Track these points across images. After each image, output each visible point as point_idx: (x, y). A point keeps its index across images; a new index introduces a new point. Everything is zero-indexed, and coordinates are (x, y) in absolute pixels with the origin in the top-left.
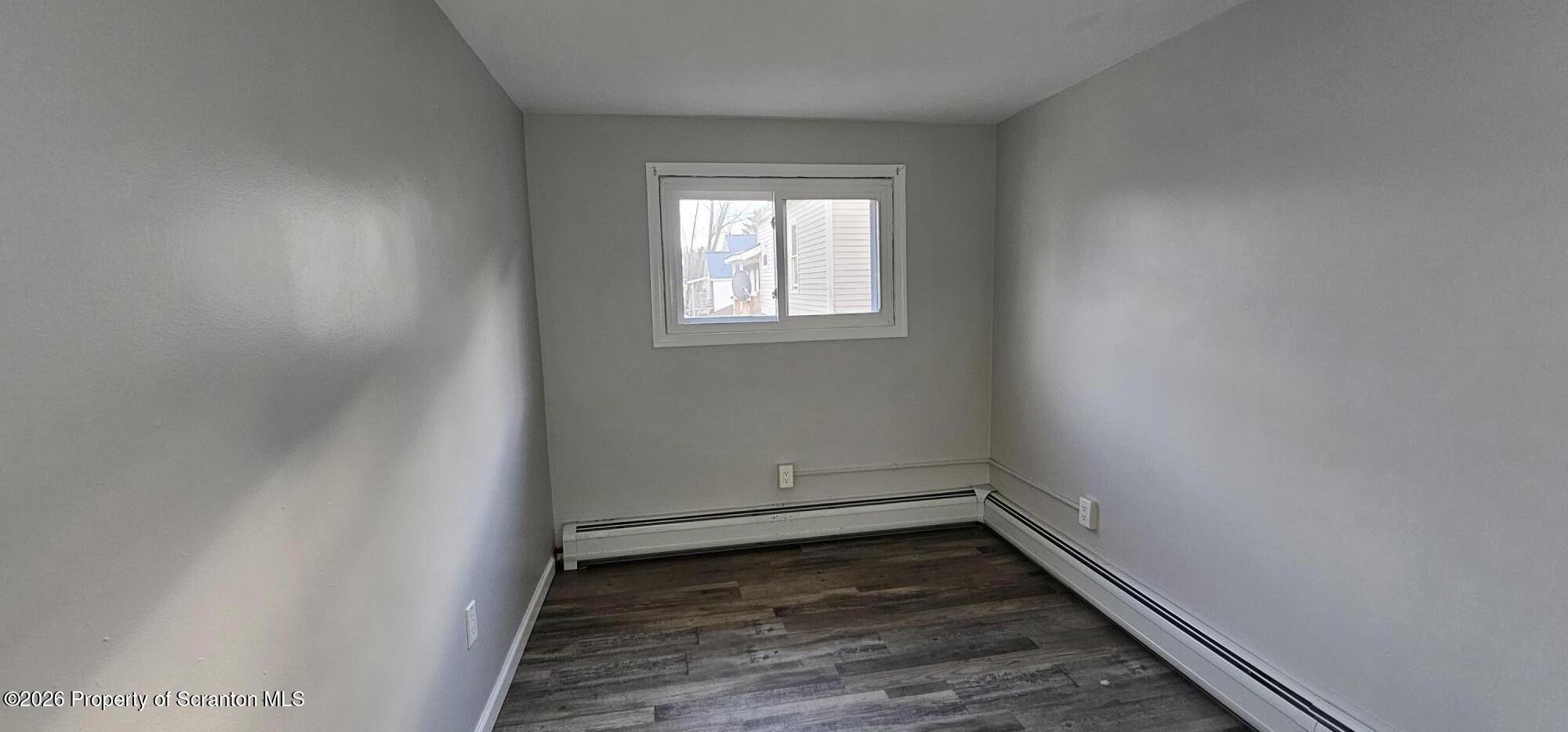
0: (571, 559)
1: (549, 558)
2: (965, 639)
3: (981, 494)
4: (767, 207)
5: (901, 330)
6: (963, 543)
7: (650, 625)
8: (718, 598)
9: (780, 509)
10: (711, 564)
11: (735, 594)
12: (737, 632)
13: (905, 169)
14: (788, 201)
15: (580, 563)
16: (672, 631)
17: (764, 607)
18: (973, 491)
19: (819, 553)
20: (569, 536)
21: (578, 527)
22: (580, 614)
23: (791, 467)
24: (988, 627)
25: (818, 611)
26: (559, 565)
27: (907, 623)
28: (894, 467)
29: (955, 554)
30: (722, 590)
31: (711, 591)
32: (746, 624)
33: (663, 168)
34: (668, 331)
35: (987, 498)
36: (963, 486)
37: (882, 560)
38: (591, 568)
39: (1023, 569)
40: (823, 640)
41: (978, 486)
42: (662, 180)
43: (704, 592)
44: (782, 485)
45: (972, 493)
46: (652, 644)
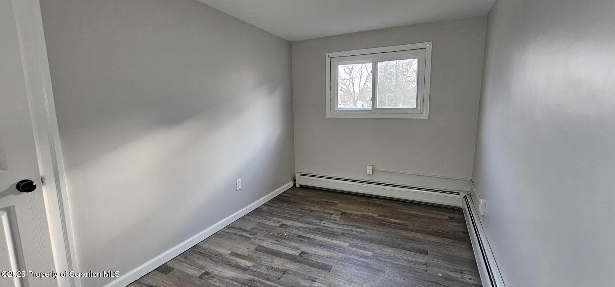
0: (298, 184)
1: (291, 181)
2: (399, 241)
3: (462, 195)
4: (370, 66)
5: (426, 116)
6: (443, 213)
7: (302, 206)
8: (329, 205)
9: (367, 182)
10: (337, 195)
11: (335, 205)
12: (323, 214)
13: (432, 43)
14: (379, 62)
15: (300, 185)
16: (306, 209)
17: (339, 211)
18: (459, 193)
19: (377, 201)
20: (298, 176)
21: (301, 174)
22: (288, 198)
23: (372, 166)
24: (415, 242)
25: (356, 217)
26: (294, 185)
27: (383, 230)
28: (419, 175)
29: (435, 216)
30: (332, 203)
31: (328, 202)
32: (329, 213)
33: (332, 54)
34: (332, 112)
35: (464, 197)
36: (456, 190)
37: (400, 210)
38: (303, 187)
39: (461, 229)
40: (346, 225)
41: (462, 191)
42: (332, 59)
43: (326, 202)
44: (368, 173)
45: (458, 193)
46: (298, 210)
